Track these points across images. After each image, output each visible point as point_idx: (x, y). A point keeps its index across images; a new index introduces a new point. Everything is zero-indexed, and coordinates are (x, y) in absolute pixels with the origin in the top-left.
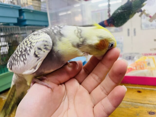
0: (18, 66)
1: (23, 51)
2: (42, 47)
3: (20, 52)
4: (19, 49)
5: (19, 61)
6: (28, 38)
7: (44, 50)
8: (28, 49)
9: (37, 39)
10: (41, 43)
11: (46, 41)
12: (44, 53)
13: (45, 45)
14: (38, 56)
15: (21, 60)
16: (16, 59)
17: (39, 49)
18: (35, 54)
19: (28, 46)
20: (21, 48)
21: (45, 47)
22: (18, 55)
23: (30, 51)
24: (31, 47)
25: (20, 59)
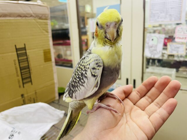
0: (79, 90)
1: (80, 76)
2: (95, 66)
3: (78, 78)
4: (76, 76)
5: (79, 86)
6: (80, 64)
7: (98, 68)
8: (84, 72)
9: (88, 62)
10: (94, 63)
11: (97, 60)
12: (99, 70)
13: (97, 64)
14: (96, 75)
15: (81, 84)
16: (76, 86)
17: (94, 69)
18: (92, 75)
19: (83, 70)
20: (78, 75)
21: (97, 65)
22: (77, 82)
23: (86, 73)
24: (85, 70)
25: (79, 84)
